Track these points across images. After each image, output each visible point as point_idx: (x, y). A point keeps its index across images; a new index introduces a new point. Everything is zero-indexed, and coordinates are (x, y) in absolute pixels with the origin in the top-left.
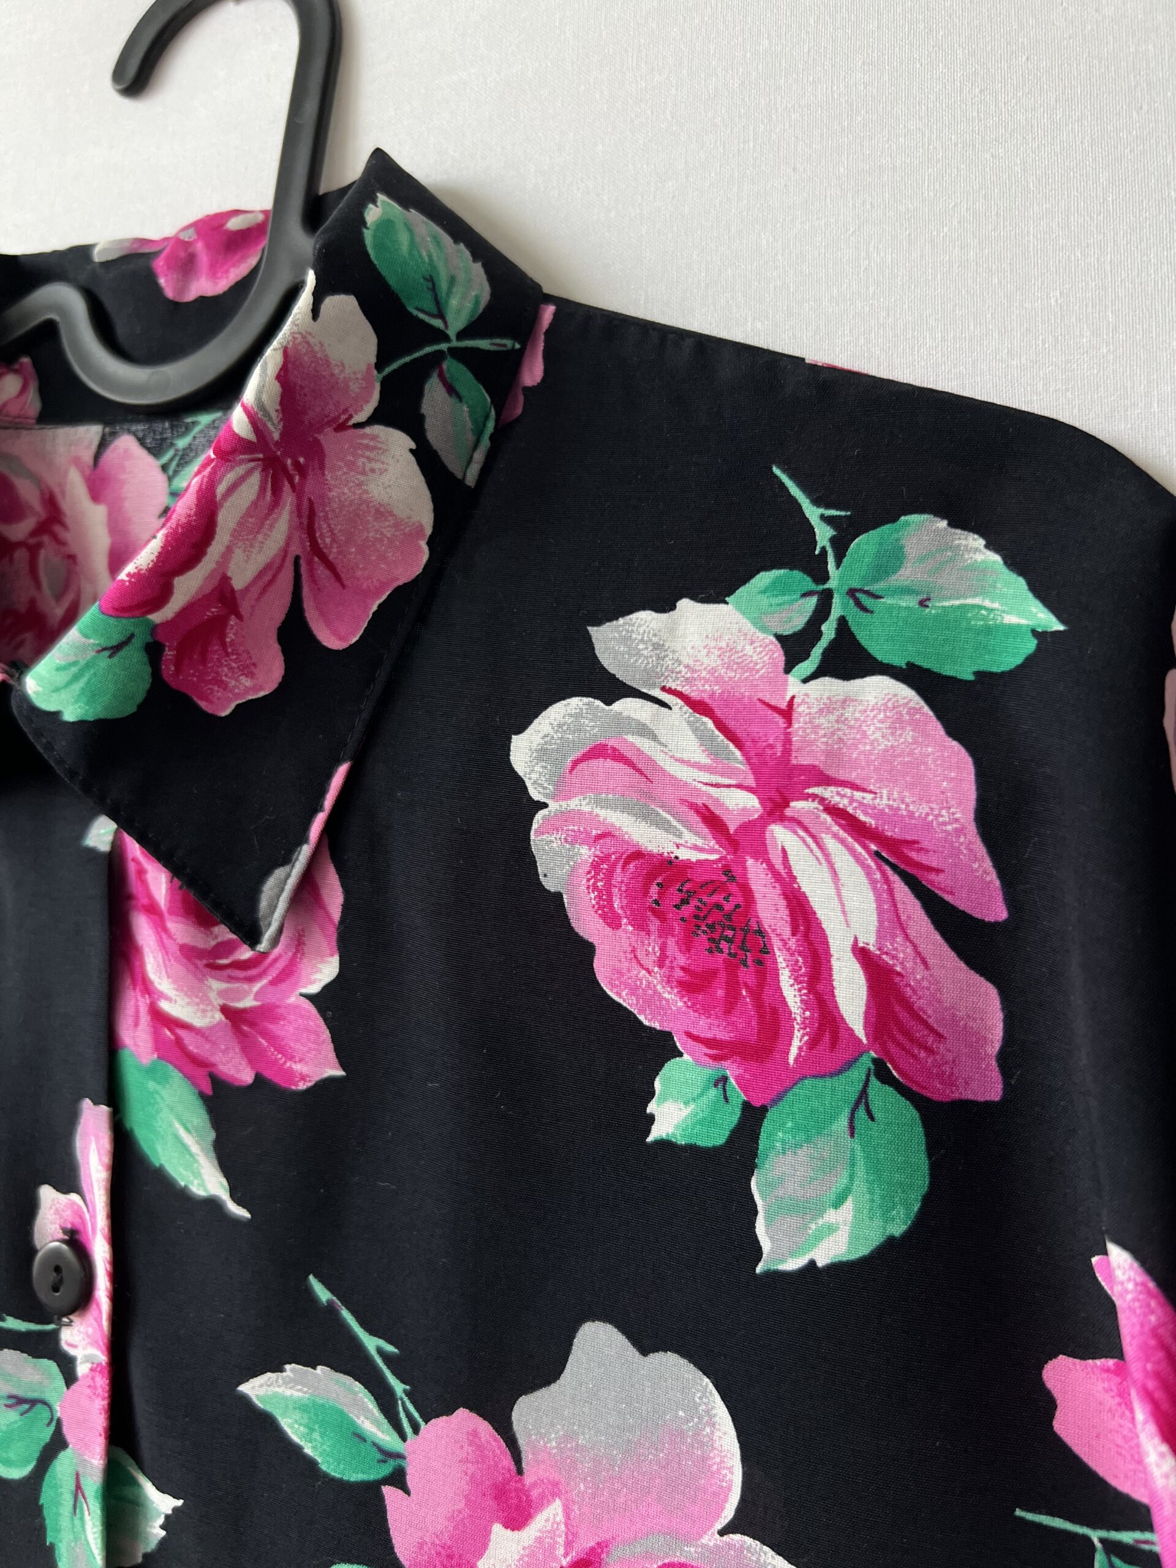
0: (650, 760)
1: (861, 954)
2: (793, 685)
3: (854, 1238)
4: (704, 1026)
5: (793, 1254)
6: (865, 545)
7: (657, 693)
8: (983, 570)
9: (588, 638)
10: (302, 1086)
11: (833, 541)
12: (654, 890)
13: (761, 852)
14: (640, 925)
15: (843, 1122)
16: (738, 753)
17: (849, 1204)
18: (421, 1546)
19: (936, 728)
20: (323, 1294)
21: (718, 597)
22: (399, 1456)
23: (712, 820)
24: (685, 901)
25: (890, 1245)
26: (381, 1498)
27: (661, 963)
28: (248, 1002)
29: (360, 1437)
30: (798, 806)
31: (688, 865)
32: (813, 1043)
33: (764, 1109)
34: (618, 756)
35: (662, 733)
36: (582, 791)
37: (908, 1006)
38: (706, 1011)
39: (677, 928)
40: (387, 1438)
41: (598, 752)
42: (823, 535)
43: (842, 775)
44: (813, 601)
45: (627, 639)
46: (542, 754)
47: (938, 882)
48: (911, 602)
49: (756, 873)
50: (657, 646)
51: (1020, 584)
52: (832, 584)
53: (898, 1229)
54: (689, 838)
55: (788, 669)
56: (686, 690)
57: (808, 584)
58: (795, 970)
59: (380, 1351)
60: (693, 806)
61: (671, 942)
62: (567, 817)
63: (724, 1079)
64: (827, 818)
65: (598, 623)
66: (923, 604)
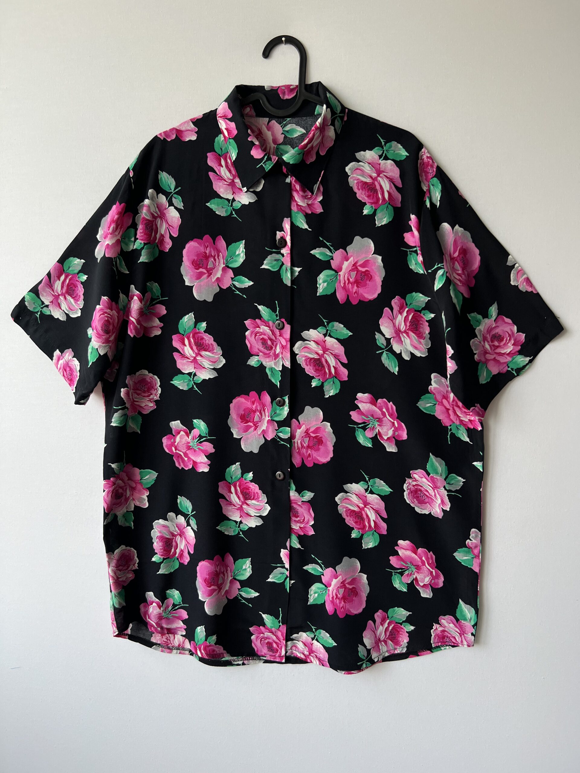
0: (363, 170)
1: (388, 191)
2: (380, 161)
3: (386, 221)
4: (370, 201)
5: (380, 224)
6: (388, 145)
7: (364, 162)
8: (400, 148)
9: (355, 155)
10: (318, 213)
11: (384, 144)
12: (364, 186)
13: (377, 181)
14: (362, 190)
15: (385, 209)
16: (374, 169)
17: (386, 218)
18: (335, 266)
19: (395, 166)
20: (321, 239)
21: (371, 150)
22: (332, 256)
23: (371, 177)
24: (368, 187)
25: (390, 222)
26: (330, 262)
27: (365, 194)
28: (310, 203)
29: (327, 255)
30: (381, 175)
31: (368, 183)
32: (382, 201)
33: (377, 209)
34: (359, 169)
35: (365, 167)
36: (355, 174)
37: (392, 197)
38: (370, 199)
39: (367, 190)
40: (331, 254)
41: (357, 169)
42: (383, 143)
43: (386, 171)
44: (382, 151)
45: (360, 155)
46: (350, 169)
47: (395, 183)
48: (393, 152)
49: (376, 183)
50: (364, 156)
51: (404, 150)
52: (384, 149)
53: (391, 220)
54: (368, 179)
55: (380, 159)
56: (367, 161)
57: (382, 149)
58: (380, 194)
59: (329, 245)
60: (369, 176)
61: (366, 192)
62: (353, 177)
63: (372, 207)
64: (384, 176)
65: (356, 153)
66: (394, 152)
